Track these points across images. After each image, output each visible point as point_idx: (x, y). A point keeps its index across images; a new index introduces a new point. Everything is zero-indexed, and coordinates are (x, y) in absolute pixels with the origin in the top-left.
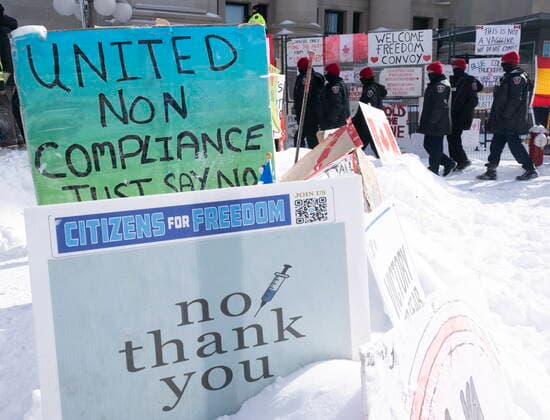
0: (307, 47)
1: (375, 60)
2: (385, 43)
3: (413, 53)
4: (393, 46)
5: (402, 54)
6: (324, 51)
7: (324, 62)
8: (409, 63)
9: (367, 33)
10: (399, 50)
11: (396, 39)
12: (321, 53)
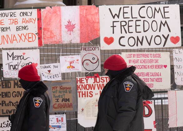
0: (16, 22)
1: (109, 41)
2: (121, 18)
3: (157, 33)
4: (132, 24)
5: (143, 34)
6: (40, 28)
7: (40, 43)
8: (153, 45)
9: (97, 6)
10: (140, 29)
11: (135, 14)
12: (35, 30)
